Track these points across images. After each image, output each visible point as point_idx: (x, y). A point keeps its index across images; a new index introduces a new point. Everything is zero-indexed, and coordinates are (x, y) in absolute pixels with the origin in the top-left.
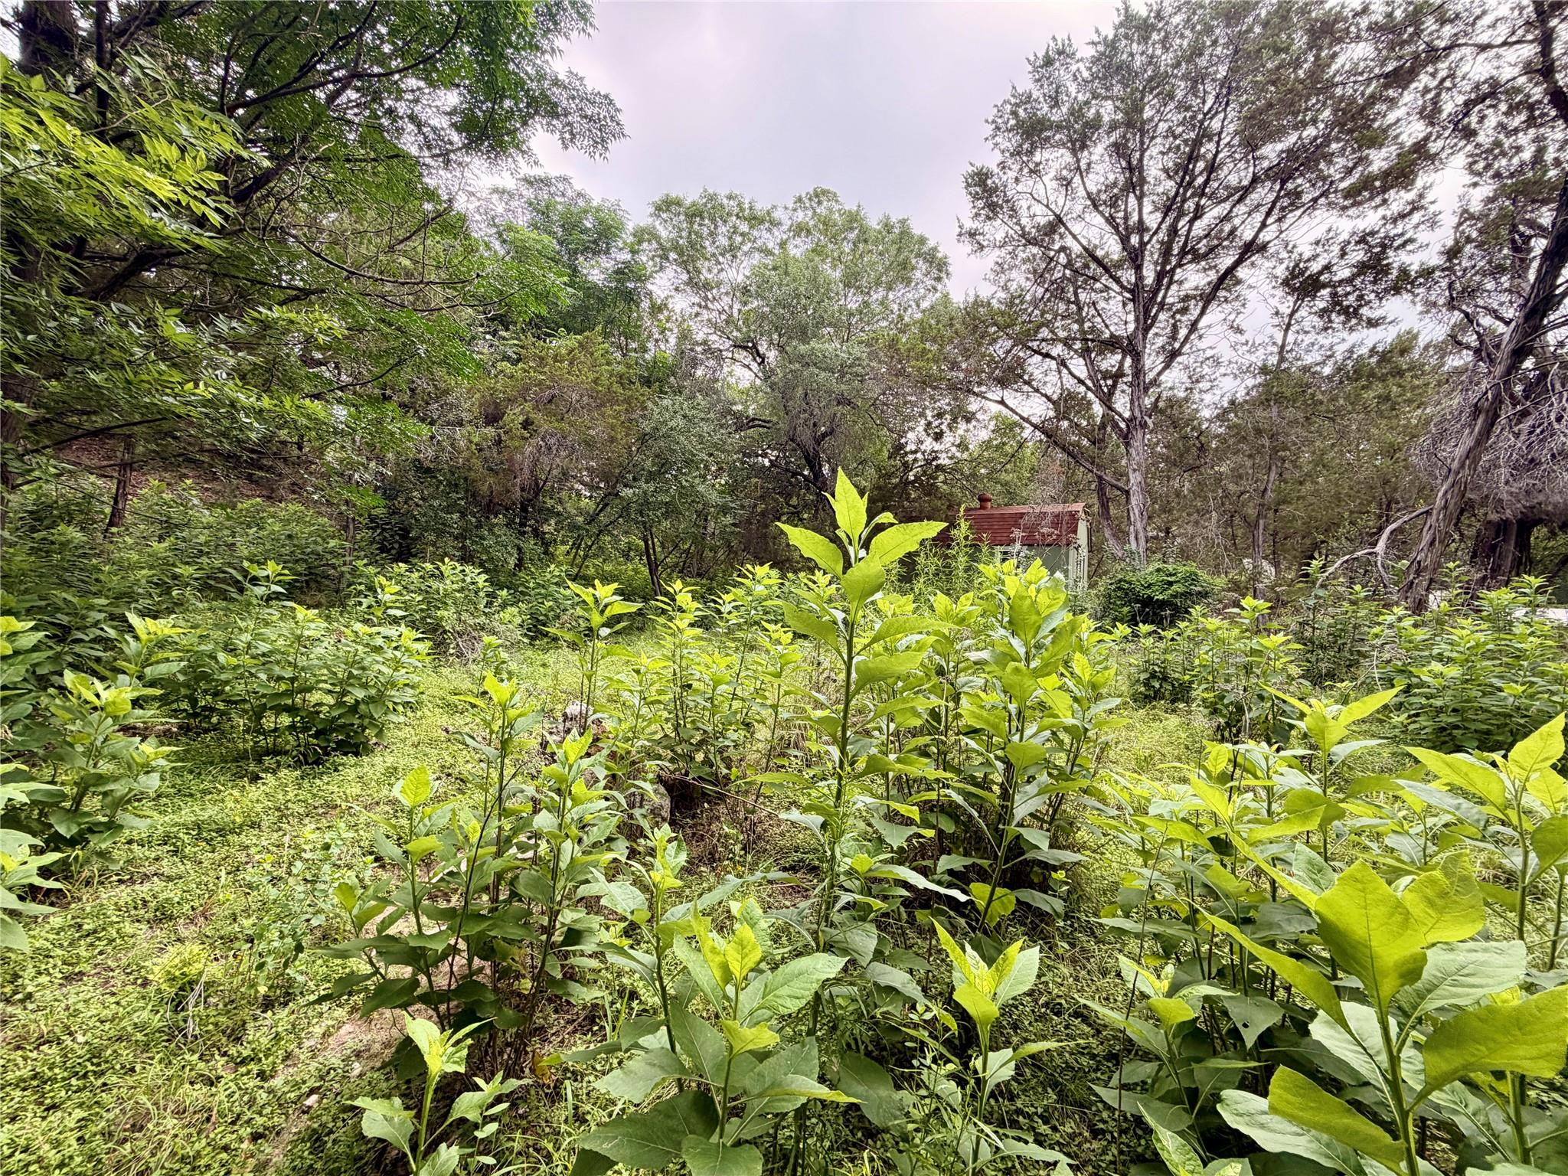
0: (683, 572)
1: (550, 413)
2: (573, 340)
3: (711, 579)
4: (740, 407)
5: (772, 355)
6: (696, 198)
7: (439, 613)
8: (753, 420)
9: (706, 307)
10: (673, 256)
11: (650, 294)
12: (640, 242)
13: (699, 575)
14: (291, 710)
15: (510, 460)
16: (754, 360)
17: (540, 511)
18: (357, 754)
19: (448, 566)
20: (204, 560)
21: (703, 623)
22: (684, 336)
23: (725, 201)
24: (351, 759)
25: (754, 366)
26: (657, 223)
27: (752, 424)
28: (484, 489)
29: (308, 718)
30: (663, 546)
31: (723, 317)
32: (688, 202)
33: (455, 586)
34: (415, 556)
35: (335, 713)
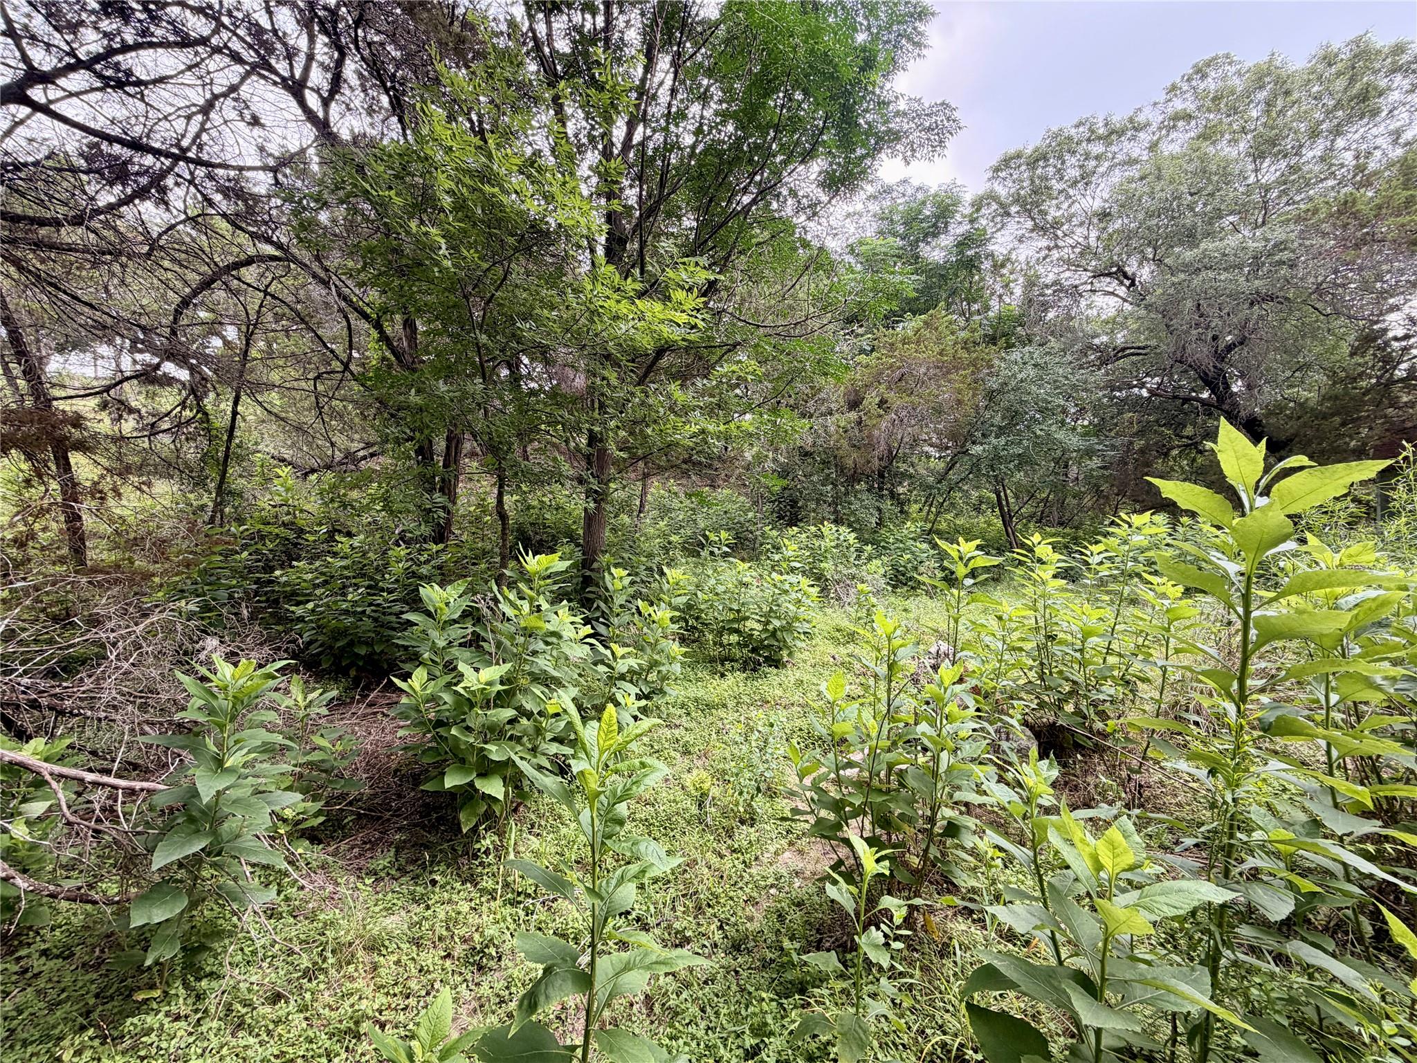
0: (1041, 520)
1: (901, 391)
2: (918, 321)
3: (1077, 528)
4: (1105, 339)
5: (1145, 273)
6: (1038, 143)
7: (822, 565)
8: (1123, 349)
9: (1057, 246)
10: (1014, 209)
11: (991, 255)
12: (978, 210)
13: (1061, 524)
14: (737, 631)
15: (870, 436)
16: (1122, 283)
17: (896, 475)
18: (777, 667)
19: (828, 528)
20: (682, 531)
21: (1067, 574)
22: (1030, 284)
23: (1073, 132)
24: (773, 670)
25: (1122, 291)
26: (996, 185)
27: (1120, 353)
28: (849, 463)
29: (747, 640)
30: (1017, 497)
31: (1077, 250)
32: (1029, 151)
33: (833, 544)
34: (801, 520)
35: (763, 636)
